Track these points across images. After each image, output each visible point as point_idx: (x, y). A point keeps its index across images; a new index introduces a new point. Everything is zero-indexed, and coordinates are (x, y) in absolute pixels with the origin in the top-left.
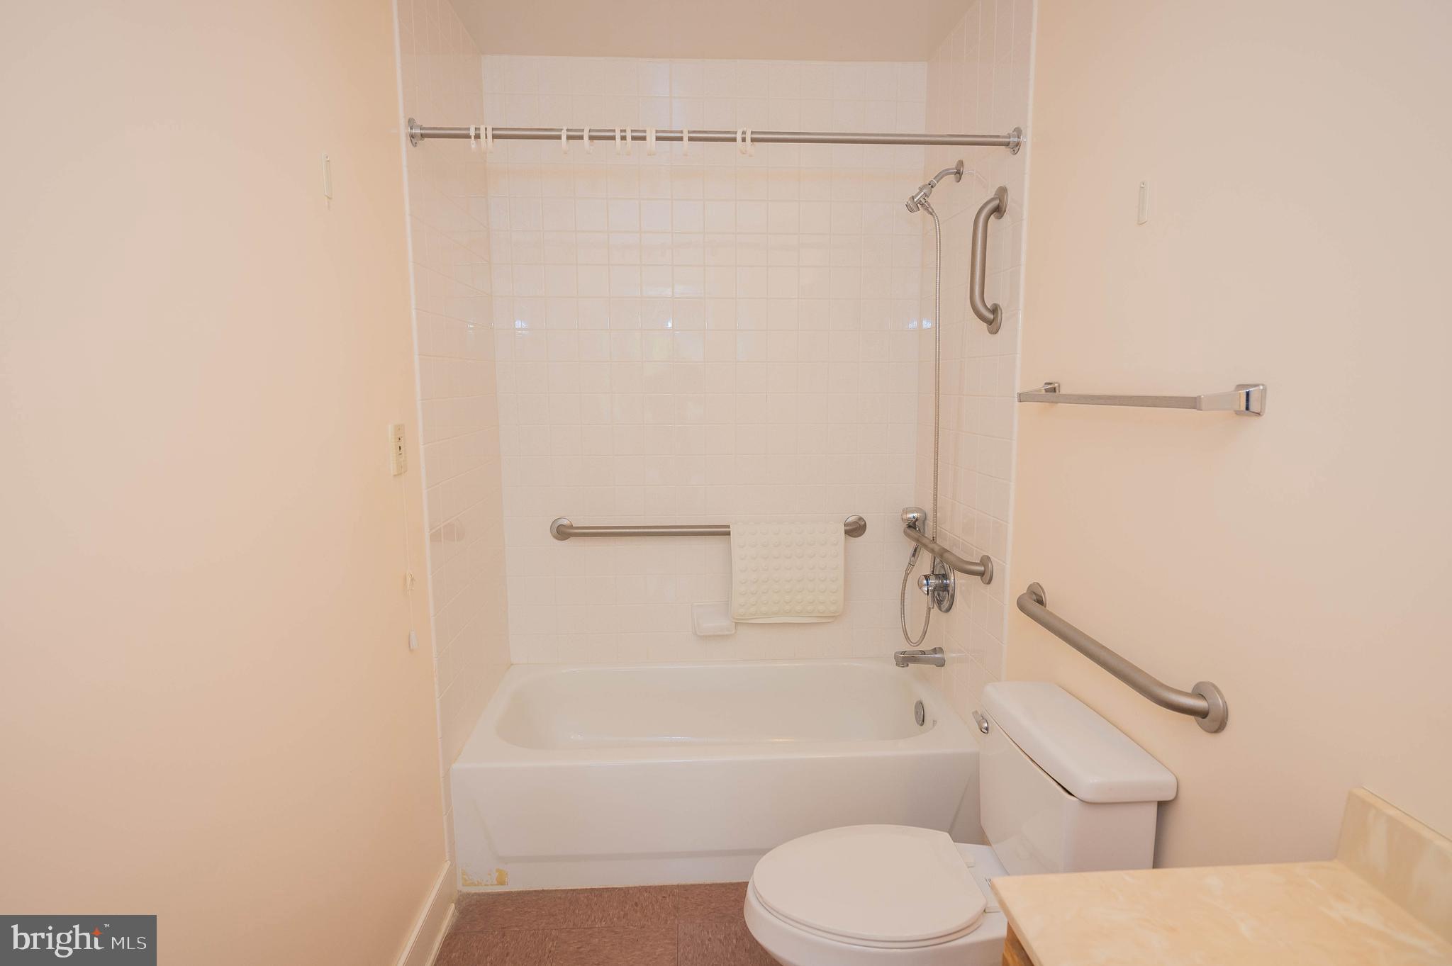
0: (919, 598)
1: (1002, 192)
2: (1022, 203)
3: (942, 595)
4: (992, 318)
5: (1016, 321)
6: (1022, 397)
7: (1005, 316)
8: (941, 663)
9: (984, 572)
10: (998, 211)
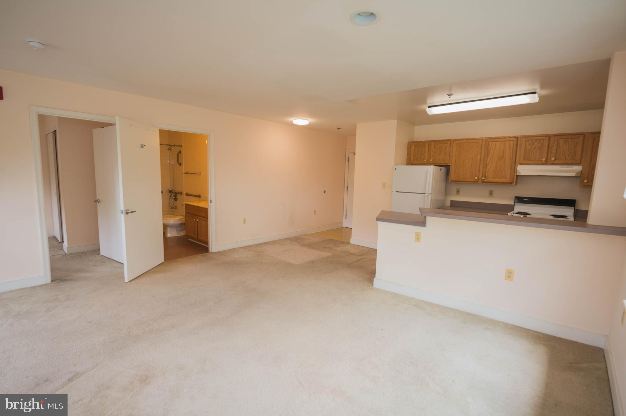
0: (173, 200)
1: (180, 151)
2: (183, 152)
3: (176, 199)
4: (180, 164)
5: (183, 165)
6: (184, 173)
7: (182, 164)
8: (176, 208)
9: (181, 193)
10: (180, 153)
